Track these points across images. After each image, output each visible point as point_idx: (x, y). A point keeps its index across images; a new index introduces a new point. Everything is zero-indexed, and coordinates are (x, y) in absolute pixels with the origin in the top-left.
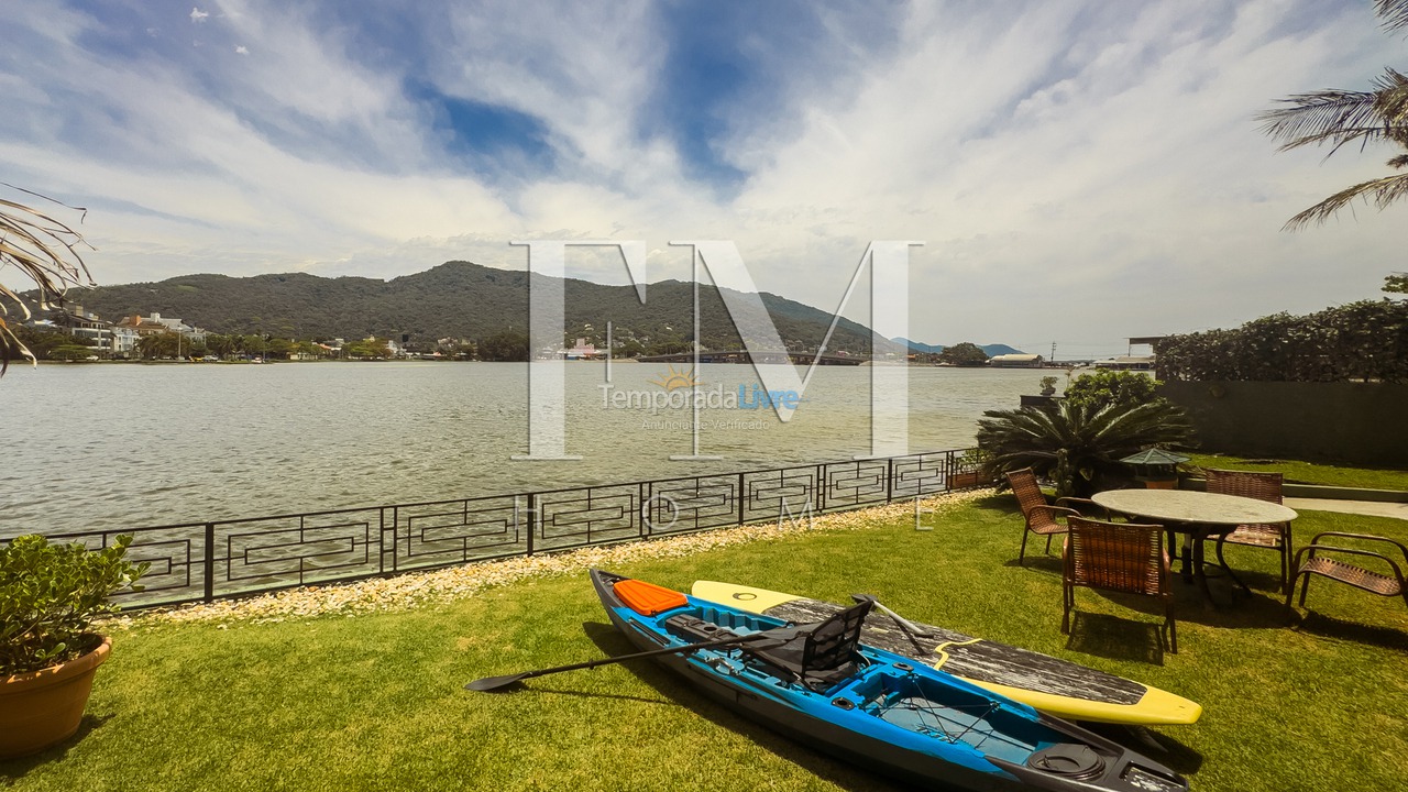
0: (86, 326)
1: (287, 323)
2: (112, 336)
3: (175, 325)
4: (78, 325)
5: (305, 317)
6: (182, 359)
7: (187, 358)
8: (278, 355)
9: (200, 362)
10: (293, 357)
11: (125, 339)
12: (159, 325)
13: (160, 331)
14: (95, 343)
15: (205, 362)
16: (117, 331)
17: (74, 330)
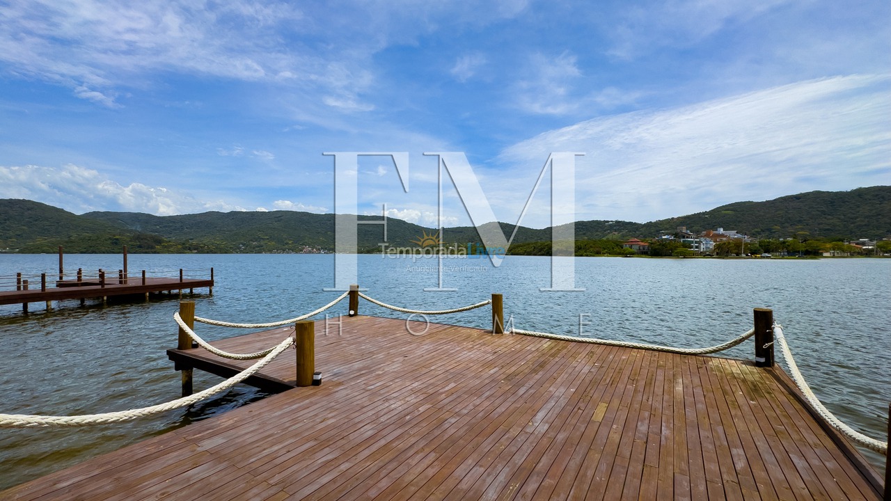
0: (687, 237)
1: (802, 229)
2: (699, 243)
3: (733, 234)
4: (684, 237)
5: (819, 224)
6: (744, 255)
7: (747, 255)
8: (814, 253)
9: (759, 258)
10: (825, 254)
11: (708, 244)
12: (723, 235)
13: (724, 239)
14: (692, 247)
15: (764, 257)
16: (702, 239)
17: (682, 240)
